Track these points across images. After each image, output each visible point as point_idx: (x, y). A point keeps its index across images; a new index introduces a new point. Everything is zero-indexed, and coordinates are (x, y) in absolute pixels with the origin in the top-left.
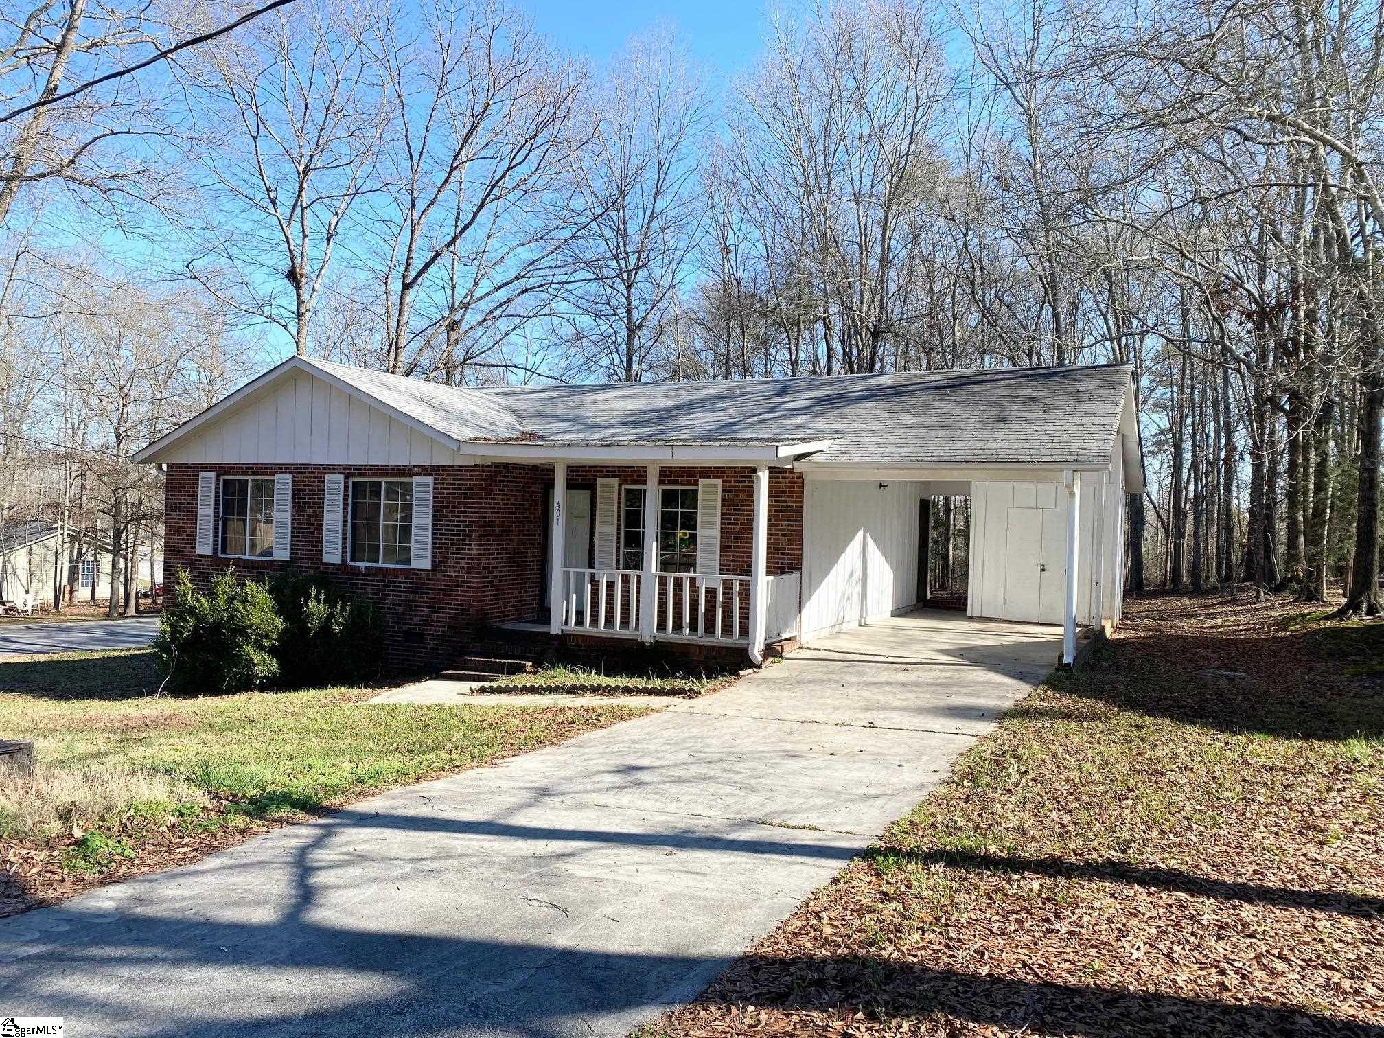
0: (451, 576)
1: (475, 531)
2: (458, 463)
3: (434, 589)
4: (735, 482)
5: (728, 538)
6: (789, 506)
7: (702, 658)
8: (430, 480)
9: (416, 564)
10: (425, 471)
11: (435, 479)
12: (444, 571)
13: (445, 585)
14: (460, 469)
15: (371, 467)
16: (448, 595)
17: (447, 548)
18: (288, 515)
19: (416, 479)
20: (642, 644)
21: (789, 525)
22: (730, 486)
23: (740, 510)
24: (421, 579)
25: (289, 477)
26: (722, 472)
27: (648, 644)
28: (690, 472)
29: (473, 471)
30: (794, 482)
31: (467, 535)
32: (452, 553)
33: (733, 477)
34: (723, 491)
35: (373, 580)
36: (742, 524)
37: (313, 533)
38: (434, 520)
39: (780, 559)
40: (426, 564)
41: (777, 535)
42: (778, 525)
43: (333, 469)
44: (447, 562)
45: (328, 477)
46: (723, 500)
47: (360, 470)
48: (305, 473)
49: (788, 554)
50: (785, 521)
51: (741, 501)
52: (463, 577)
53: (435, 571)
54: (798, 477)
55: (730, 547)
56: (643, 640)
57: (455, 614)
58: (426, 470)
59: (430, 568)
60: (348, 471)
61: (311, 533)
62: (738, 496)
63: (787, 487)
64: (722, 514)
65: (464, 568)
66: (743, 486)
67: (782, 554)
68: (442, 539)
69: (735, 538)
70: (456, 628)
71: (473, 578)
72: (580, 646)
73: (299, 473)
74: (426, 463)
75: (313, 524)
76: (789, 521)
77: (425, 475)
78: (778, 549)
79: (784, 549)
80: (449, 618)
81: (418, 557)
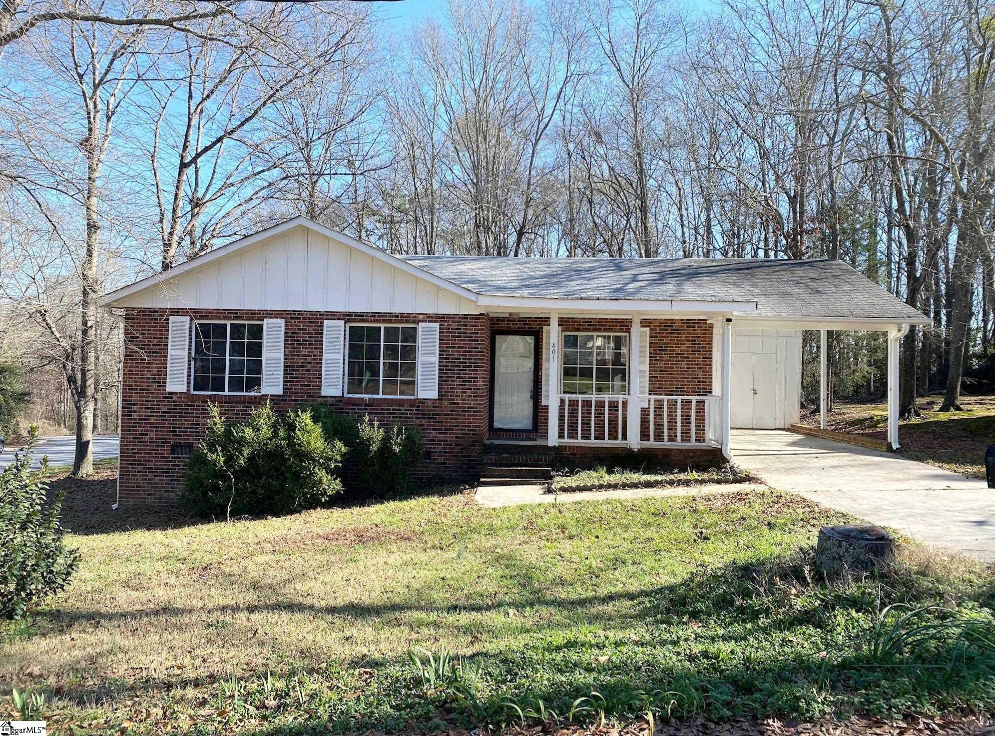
0: (458, 403)
1: (481, 367)
2: (464, 311)
3: (442, 415)
4: (660, 330)
5: (654, 371)
6: (703, 347)
7: (682, 458)
8: (437, 325)
9: (422, 394)
10: (430, 318)
11: (440, 325)
12: (451, 400)
13: (451, 411)
14: (465, 317)
15: (374, 314)
16: (455, 419)
17: (454, 381)
18: (281, 356)
19: (422, 325)
20: (631, 450)
21: (703, 361)
22: (655, 333)
23: (664, 350)
24: (428, 406)
25: (282, 322)
26: (649, 323)
27: (636, 450)
28: (623, 322)
29: (479, 318)
30: (707, 330)
31: (473, 370)
32: (457, 385)
33: (659, 326)
34: (650, 337)
35: (378, 409)
36: (666, 361)
37: (309, 371)
38: (440, 358)
39: (697, 385)
40: (434, 395)
41: (694, 368)
42: (695, 361)
43: (332, 316)
44: (454, 392)
45: (326, 322)
46: (650, 343)
47: (361, 317)
48: (299, 318)
49: (703, 382)
50: (700, 358)
51: (665, 343)
52: (470, 404)
53: (442, 399)
54: (710, 327)
55: (657, 377)
56: (632, 447)
57: (462, 434)
58: (432, 317)
59: (437, 397)
60: (347, 317)
61: (307, 370)
62: (663, 340)
63: (701, 334)
64: (650, 353)
65: (470, 396)
66: (666, 333)
67: (698, 382)
68: (448, 373)
69: (660, 371)
70: (462, 445)
71: (479, 404)
72: (575, 454)
73: (292, 318)
74: (431, 311)
75: (310, 363)
76: (703, 358)
77: (429, 322)
78: (695, 378)
79: (700, 378)
80: (456, 437)
81: (424, 389)
